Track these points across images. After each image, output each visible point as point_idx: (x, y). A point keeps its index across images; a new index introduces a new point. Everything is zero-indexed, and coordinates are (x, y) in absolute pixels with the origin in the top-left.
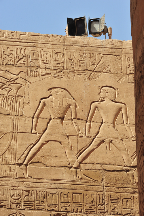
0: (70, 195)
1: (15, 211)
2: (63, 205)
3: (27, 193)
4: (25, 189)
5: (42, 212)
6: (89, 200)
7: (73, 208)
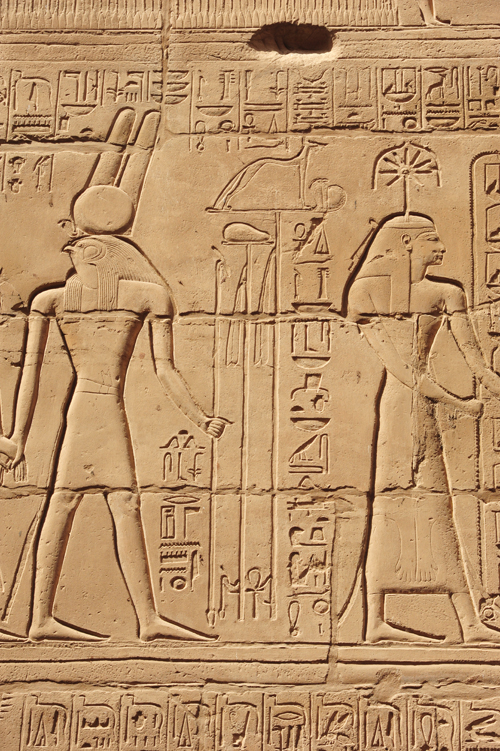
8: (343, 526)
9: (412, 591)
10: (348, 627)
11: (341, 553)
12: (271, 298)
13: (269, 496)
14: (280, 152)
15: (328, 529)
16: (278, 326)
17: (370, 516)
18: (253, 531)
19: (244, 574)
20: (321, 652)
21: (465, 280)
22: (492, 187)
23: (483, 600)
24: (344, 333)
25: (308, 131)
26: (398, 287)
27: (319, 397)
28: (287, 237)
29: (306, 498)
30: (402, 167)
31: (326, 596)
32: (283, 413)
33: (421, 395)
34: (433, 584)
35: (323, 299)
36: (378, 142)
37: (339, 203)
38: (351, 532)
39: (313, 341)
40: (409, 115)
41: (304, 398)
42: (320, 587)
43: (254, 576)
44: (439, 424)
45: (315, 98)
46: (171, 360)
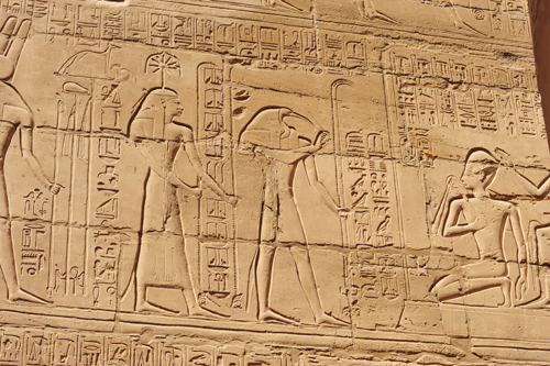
0: (255, 30)
1: (160, 50)
2: (244, 45)
3: (180, 22)
4: (177, 14)
5: (207, 54)
6: (290, 41)
7: (261, 51)
8: (125, 249)
9: (162, 286)
10: (126, 303)
11: (123, 263)
12: (88, 123)
13: (84, 229)
14: (96, 48)
15: (116, 249)
16: (92, 139)
17: (140, 244)
18: (75, 247)
19: (69, 270)
20: (111, 315)
21: (194, 126)
22: (208, 80)
23: (200, 294)
24: (127, 147)
25: (111, 40)
26: (158, 126)
27: (114, 178)
28: (98, 92)
29: (105, 232)
30: (161, 64)
31: (114, 285)
32: (93, 185)
33: (169, 183)
34: (173, 283)
35: (117, 127)
36: (148, 50)
37: (127, 78)
38: (130, 252)
39: (110, 149)
40: (165, 39)
41: (105, 178)
42: (111, 280)
43: (74, 271)
44: (178, 200)
45: (116, 23)
46: (31, 151)
